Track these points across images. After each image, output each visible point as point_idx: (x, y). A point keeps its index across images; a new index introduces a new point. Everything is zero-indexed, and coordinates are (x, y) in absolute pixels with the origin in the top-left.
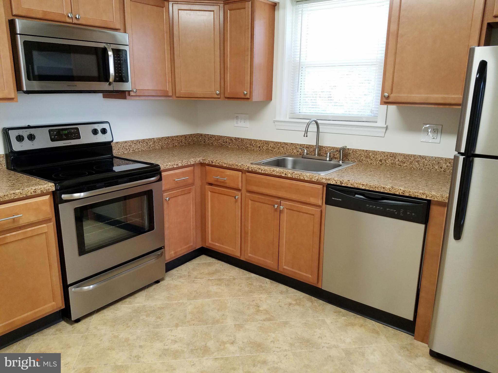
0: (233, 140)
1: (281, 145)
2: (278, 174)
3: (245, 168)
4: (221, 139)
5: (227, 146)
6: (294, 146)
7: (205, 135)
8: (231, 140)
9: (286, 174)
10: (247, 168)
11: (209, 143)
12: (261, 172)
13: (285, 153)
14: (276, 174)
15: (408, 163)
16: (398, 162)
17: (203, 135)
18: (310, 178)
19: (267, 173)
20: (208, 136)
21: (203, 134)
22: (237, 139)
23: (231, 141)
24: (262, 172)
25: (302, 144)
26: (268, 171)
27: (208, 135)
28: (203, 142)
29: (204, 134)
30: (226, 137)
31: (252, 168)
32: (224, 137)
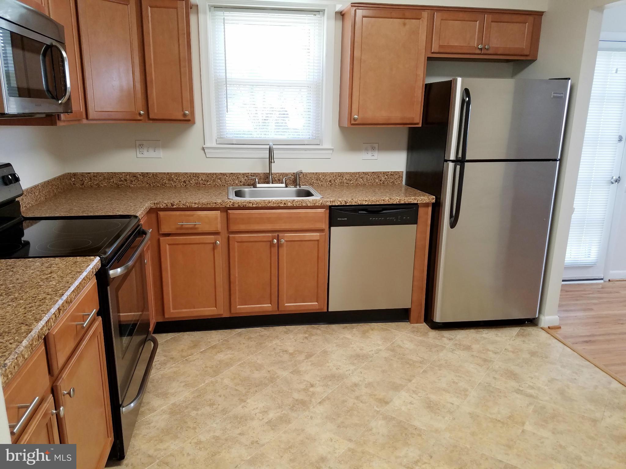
0: (139, 176)
1: (217, 176)
2: (275, 205)
3: (228, 205)
4: (114, 176)
5: (127, 186)
6: (235, 176)
7: (82, 175)
8: (135, 176)
9: (285, 204)
10: (232, 205)
11: (92, 185)
12: (252, 206)
13: (224, 185)
14: (272, 205)
15: (354, 180)
16: (345, 181)
17: (78, 175)
18: (314, 203)
19: (260, 206)
20: (89, 175)
21: (77, 173)
22: (144, 175)
23: (135, 178)
24: (254, 206)
25: (245, 173)
26: (262, 204)
27: (89, 173)
28: (79, 185)
29: (79, 173)
30: (124, 173)
31: (239, 204)
32: (121, 173)
